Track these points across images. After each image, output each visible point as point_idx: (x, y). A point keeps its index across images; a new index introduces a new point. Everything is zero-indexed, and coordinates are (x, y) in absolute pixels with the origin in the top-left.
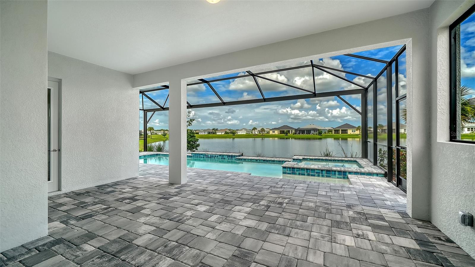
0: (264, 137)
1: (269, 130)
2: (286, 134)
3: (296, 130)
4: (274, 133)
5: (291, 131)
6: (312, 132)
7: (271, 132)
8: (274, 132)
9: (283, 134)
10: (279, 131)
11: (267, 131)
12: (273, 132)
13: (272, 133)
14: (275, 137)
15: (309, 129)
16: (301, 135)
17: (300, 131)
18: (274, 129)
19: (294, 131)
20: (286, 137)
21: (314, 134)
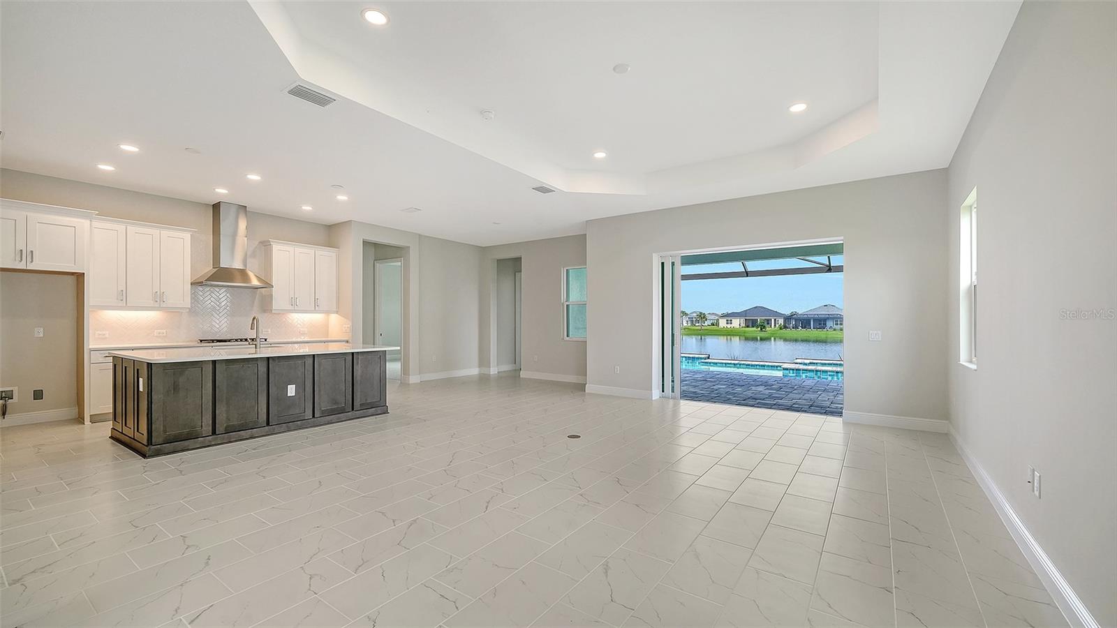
0: (705, 335)
1: (717, 318)
2: (761, 329)
3: (788, 319)
4: (729, 326)
5: (775, 320)
6: (829, 324)
7: (723, 323)
8: (731, 323)
9: (755, 329)
10: (743, 321)
11: (710, 320)
12: (727, 323)
13: (725, 325)
14: (733, 335)
15: (823, 316)
16: (801, 333)
17: (796, 320)
18: (729, 316)
19: (781, 321)
20: (763, 334)
21: (835, 330)
